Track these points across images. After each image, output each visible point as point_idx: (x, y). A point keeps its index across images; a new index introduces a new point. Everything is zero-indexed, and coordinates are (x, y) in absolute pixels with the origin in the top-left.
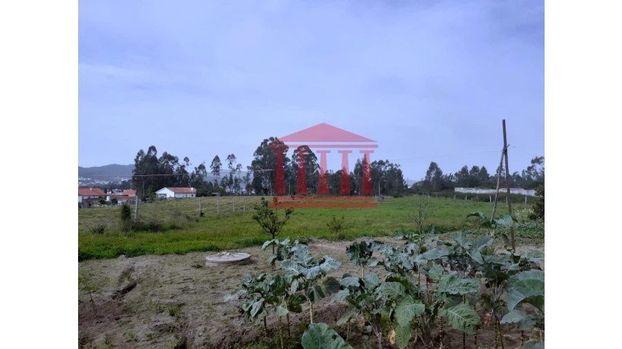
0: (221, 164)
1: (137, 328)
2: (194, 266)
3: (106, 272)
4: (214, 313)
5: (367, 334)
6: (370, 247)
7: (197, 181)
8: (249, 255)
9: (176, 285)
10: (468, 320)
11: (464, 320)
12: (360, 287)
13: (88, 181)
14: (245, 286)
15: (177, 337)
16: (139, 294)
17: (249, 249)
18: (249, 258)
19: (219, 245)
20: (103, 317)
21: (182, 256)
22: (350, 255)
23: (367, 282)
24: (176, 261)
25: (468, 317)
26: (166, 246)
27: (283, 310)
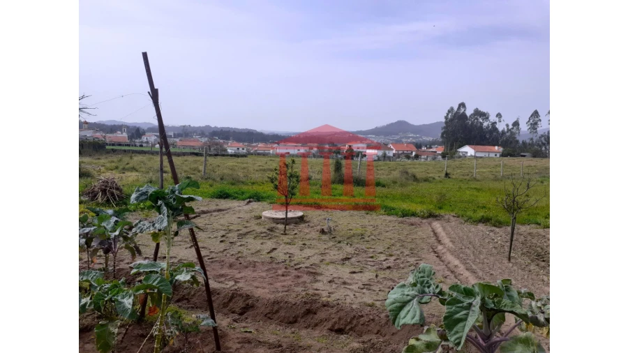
0: (540, 120)
13: (417, 138)
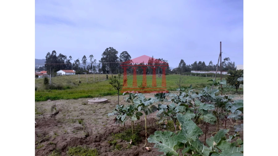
0: (86, 59)
1: (66, 129)
2: (83, 104)
3: (44, 107)
4: (98, 122)
5: (164, 129)
6: (164, 94)
7: (76, 67)
8: (107, 99)
9: (77, 112)
10: (212, 119)
11: (210, 119)
12: (167, 109)
14: (116, 110)
15: (85, 132)
16: (62, 115)
17: (105, 97)
18: (107, 101)
19: (92, 95)
20: (49, 125)
21: (77, 100)
22: (157, 98)
23: (170, 106)
24: (74, 102)
25: (212, 118)
26: (67, 96)
27: (134, 118)
